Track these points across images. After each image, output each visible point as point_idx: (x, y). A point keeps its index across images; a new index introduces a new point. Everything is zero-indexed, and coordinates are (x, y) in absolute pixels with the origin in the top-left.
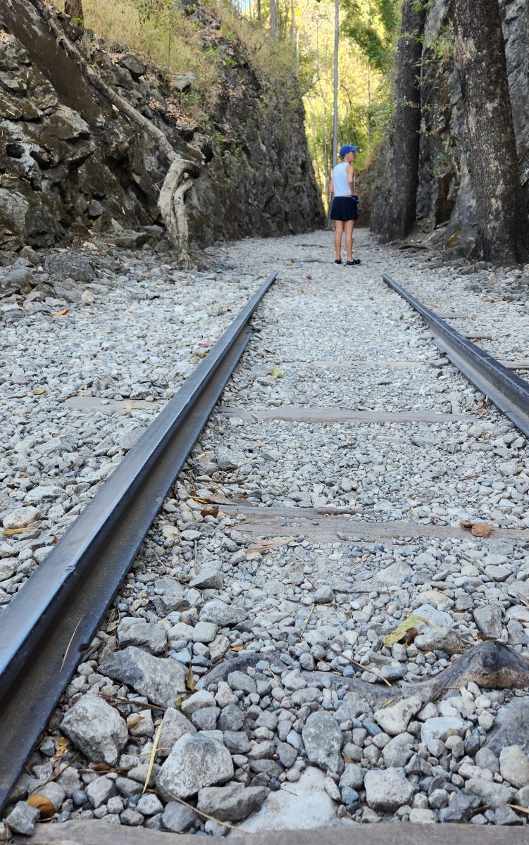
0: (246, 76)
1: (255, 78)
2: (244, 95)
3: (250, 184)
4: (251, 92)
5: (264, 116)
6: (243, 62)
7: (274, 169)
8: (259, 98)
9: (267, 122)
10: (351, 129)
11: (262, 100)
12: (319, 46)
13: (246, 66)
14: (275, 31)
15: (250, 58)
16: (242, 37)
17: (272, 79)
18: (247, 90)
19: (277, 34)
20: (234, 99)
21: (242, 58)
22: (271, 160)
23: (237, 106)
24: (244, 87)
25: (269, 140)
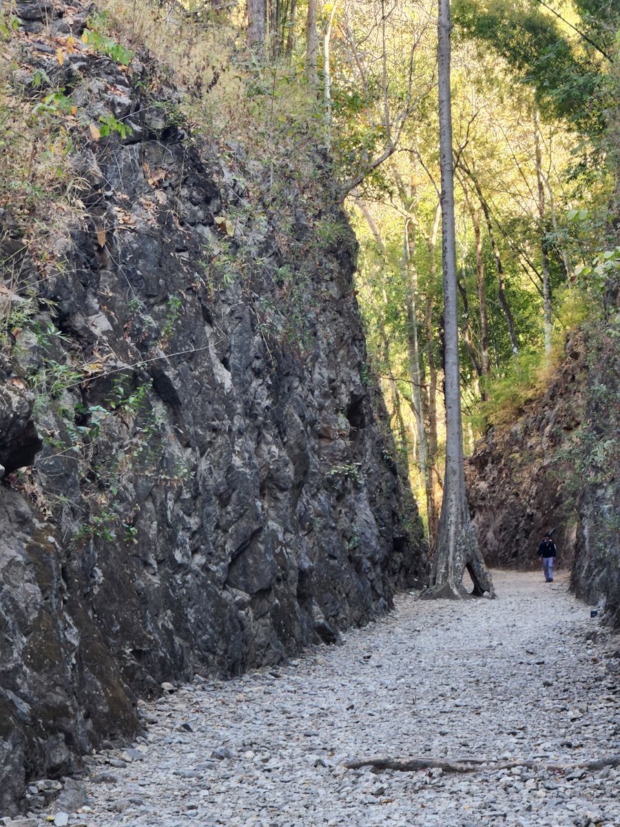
0: (169, 162)
1: (200, 168)
2: (164, 219)
3: (178, 499)
4: (184, 208)
5: (228, 278)
6: (159, 125)
7: (259, 440)
8: (211, 223)
9: (236, 294)
10: (489, 279)
11: (221, 230)
12: (390, 65)
13: (169, 134)
14: (261, 31)
15: (184, 109)
16: (159, 53)
17: (253, 166)
18: (173, 203)
19: (268, 39)
20: (129, 237)
21: (159, 111)
22: (250, 412)
23: (140, 255)
24: (161, 197)
25: (243, 348)
